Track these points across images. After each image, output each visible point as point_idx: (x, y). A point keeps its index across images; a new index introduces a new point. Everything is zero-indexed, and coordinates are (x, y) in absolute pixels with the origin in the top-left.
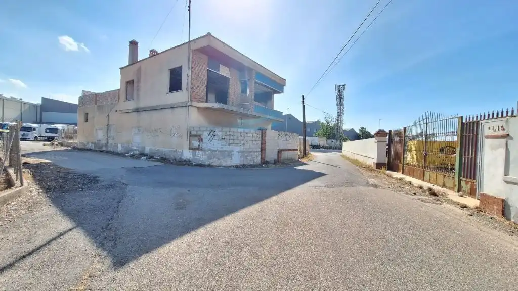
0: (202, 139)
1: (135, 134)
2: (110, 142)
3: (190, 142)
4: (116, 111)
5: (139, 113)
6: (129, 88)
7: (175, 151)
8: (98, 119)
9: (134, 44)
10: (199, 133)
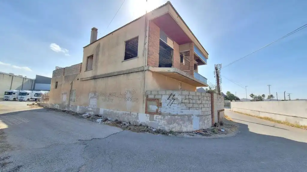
0: (161, 104)
1: (92, 98)
2: (72, 103)
3: (146, 106)
4: (78, 79)
5: (96, 79)
6: (89, 62)
7: (128, 114)
8: (65, 86)
9: (95, 30)
10: (157, 97)
